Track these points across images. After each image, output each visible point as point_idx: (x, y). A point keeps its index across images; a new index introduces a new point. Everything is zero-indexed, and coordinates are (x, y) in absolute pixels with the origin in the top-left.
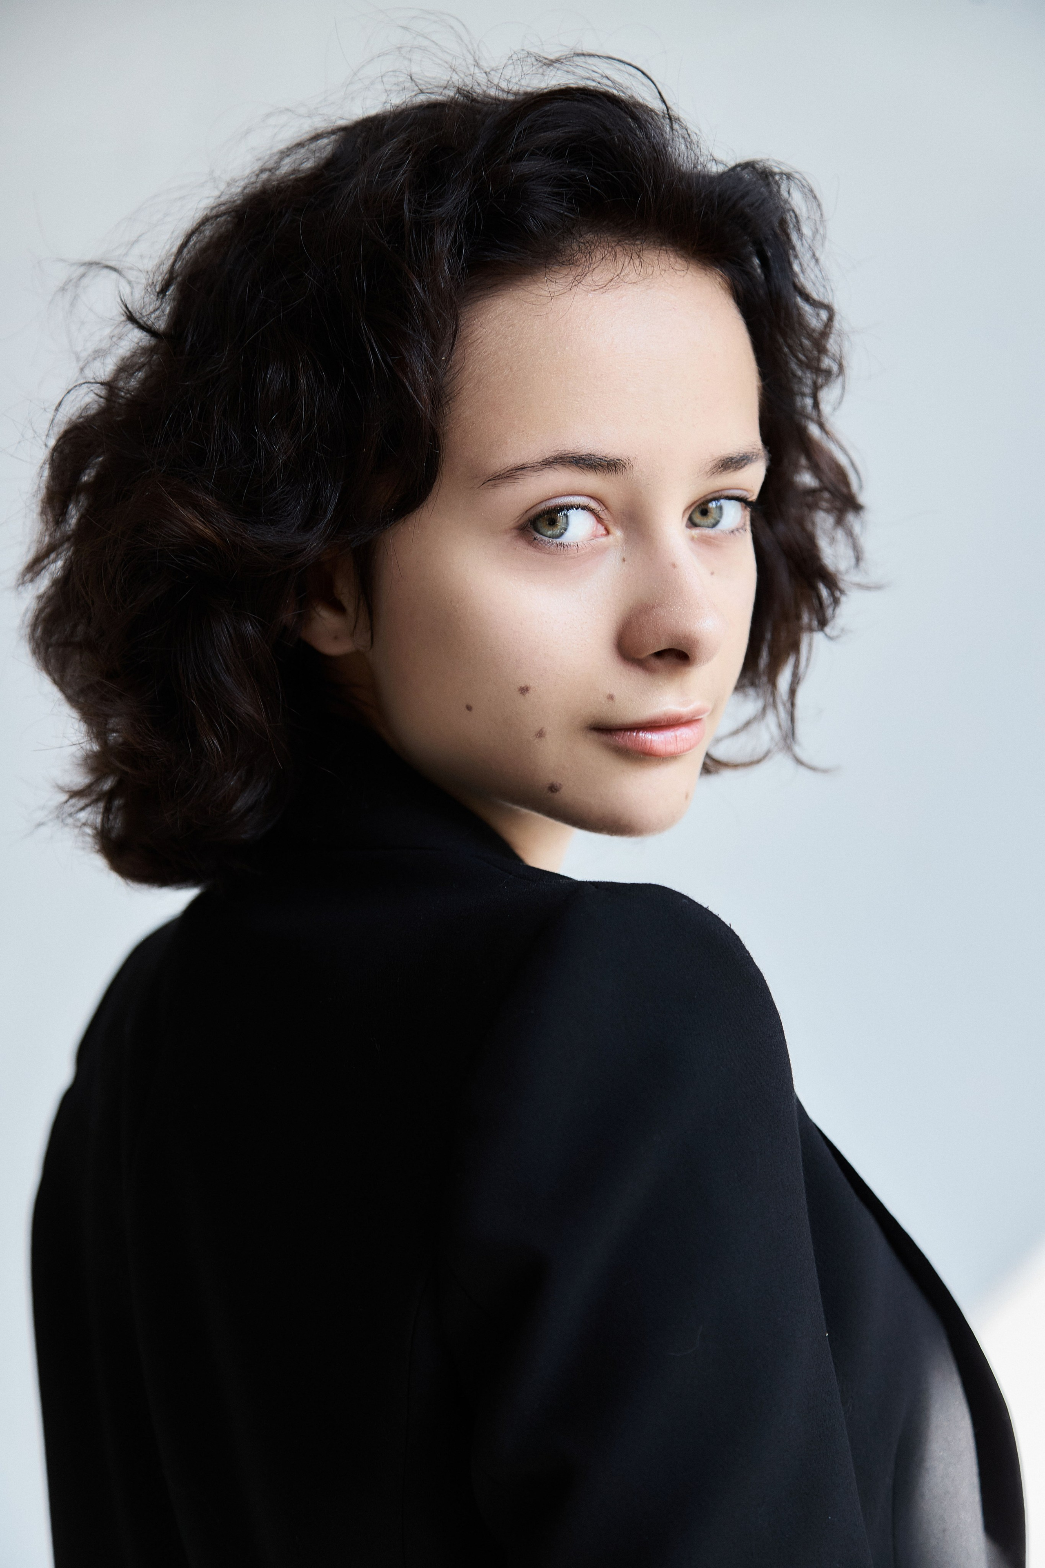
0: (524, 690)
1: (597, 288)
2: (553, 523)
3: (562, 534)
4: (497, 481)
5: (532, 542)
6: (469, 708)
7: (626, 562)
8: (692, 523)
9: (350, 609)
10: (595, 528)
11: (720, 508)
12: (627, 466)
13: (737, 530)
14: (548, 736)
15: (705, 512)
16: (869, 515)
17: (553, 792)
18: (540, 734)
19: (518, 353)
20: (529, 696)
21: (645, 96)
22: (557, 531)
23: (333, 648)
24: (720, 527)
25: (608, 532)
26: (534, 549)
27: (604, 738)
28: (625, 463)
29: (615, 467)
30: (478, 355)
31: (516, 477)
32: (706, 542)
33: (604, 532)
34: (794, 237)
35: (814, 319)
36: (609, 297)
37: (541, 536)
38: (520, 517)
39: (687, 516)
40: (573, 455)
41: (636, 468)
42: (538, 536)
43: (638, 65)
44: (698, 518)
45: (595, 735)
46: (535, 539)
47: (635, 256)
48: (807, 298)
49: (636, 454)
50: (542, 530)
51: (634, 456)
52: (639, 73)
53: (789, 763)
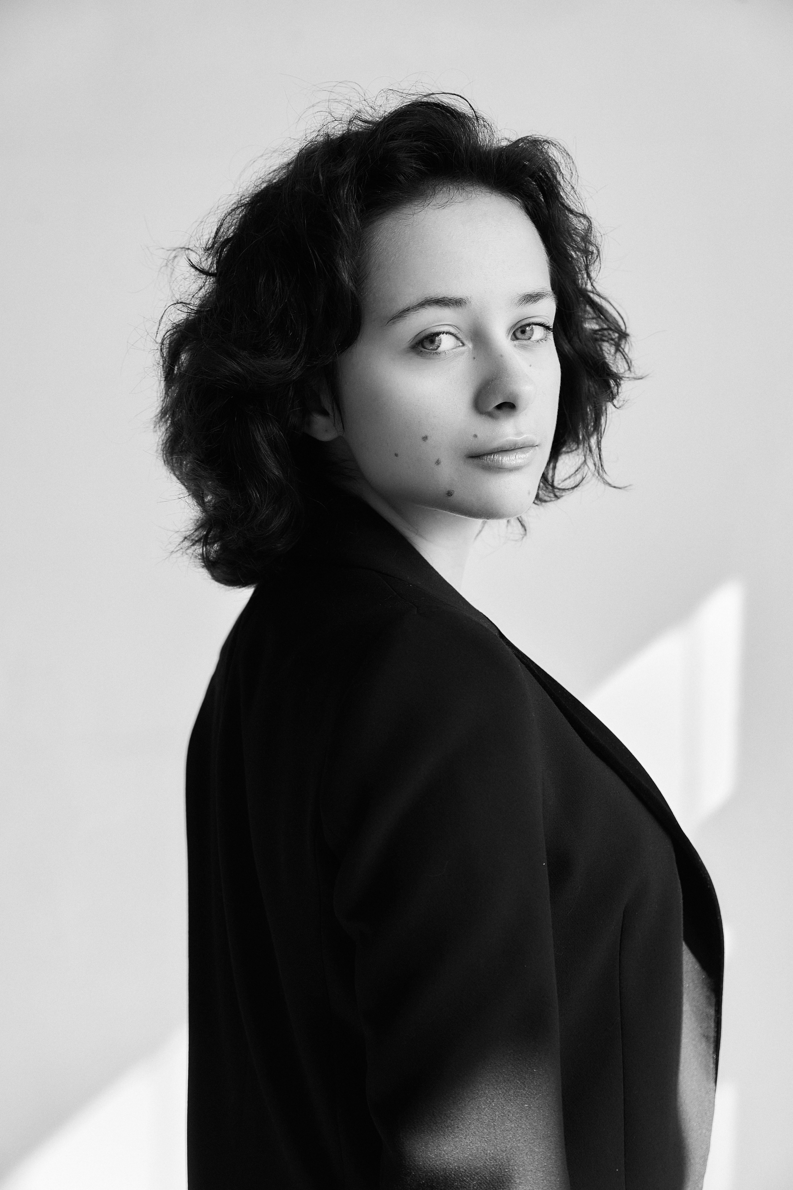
0: (425, 438)
1: (440, 207)
2: (432, 342)
3: (437, 349)
4: (395, 320)
5: (420, 353)
6: (396, 455)
7: (475, 359)
8: (515, 337)
9: (330, 412)
10: (456, 343)
11: (532, 330)
12: (467, 302)
13: (541, 340)
14: (442, 463)
15: (523, 332)
16: (632, 339)
17: (449, 496)
18: (438, 462)
19: (398, 246)
20: (428, 441)
21: (462, 107)
22: (434, 347)
23: (326, 437)
24: (531, 339)
25: (463, 344)
26: (421, 357)
27: (476, 461)
28: (466, 301)
29: (460, 303)
30: (377, 251)
31: (404, 316)
32: (524, 347)
33: (461, 344)
34: (559, 178)
35: (579, 224)
36: (447, 211)
37: (425, 349)
38: (411, 341)
39: (511, 334)
40: (435, 299)
41: (473, 303)
42: (423, 349)
43: (458, 94)
44: (519, 334)
45: (471, 460)
46: (421, 351)
47: (460, 188)
48: (571, 211)
49: (471, 295)
50: (427, 346)
51: (470, 296)
52: (459, 97)
53: (601, 486)
